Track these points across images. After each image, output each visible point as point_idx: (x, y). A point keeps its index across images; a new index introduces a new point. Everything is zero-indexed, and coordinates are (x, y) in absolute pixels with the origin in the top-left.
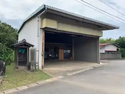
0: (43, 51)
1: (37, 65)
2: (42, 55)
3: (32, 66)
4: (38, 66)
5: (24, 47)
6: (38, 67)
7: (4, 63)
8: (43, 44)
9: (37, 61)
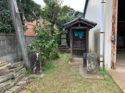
0: (114, 34)
1: (101, 59)
2: (113, 41)
3: (90, 62)
4: (103, 61)
5: (79, 27)
6: (104, 65)
7: (37, 54)
8: (114, 17)
9: (101, 53)
